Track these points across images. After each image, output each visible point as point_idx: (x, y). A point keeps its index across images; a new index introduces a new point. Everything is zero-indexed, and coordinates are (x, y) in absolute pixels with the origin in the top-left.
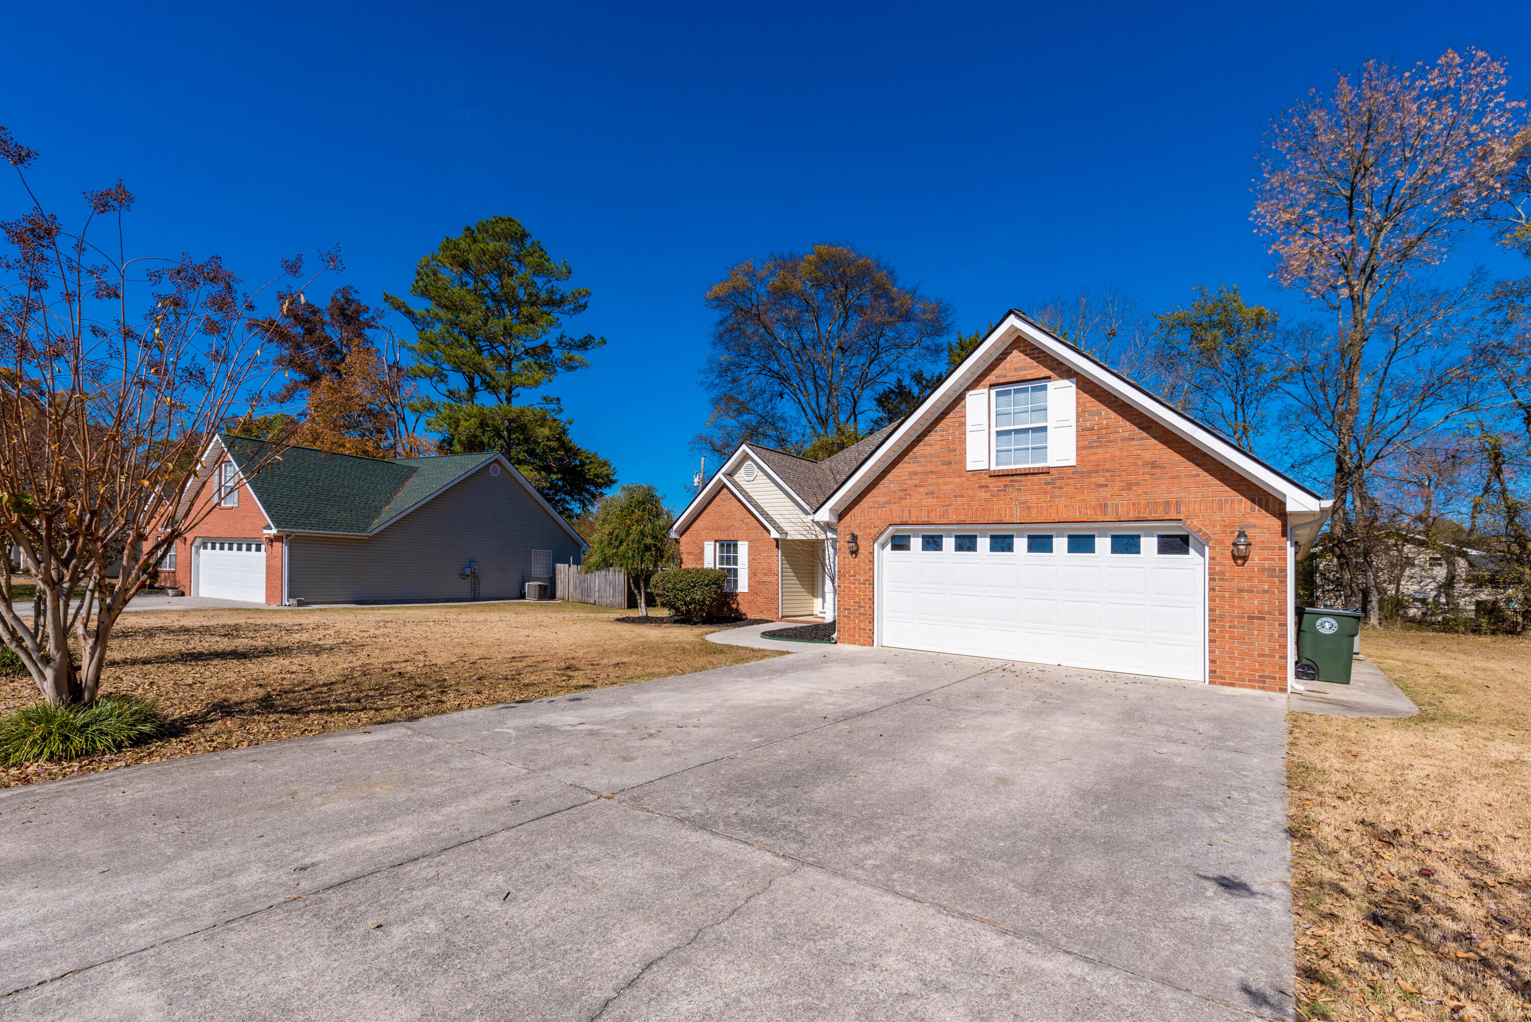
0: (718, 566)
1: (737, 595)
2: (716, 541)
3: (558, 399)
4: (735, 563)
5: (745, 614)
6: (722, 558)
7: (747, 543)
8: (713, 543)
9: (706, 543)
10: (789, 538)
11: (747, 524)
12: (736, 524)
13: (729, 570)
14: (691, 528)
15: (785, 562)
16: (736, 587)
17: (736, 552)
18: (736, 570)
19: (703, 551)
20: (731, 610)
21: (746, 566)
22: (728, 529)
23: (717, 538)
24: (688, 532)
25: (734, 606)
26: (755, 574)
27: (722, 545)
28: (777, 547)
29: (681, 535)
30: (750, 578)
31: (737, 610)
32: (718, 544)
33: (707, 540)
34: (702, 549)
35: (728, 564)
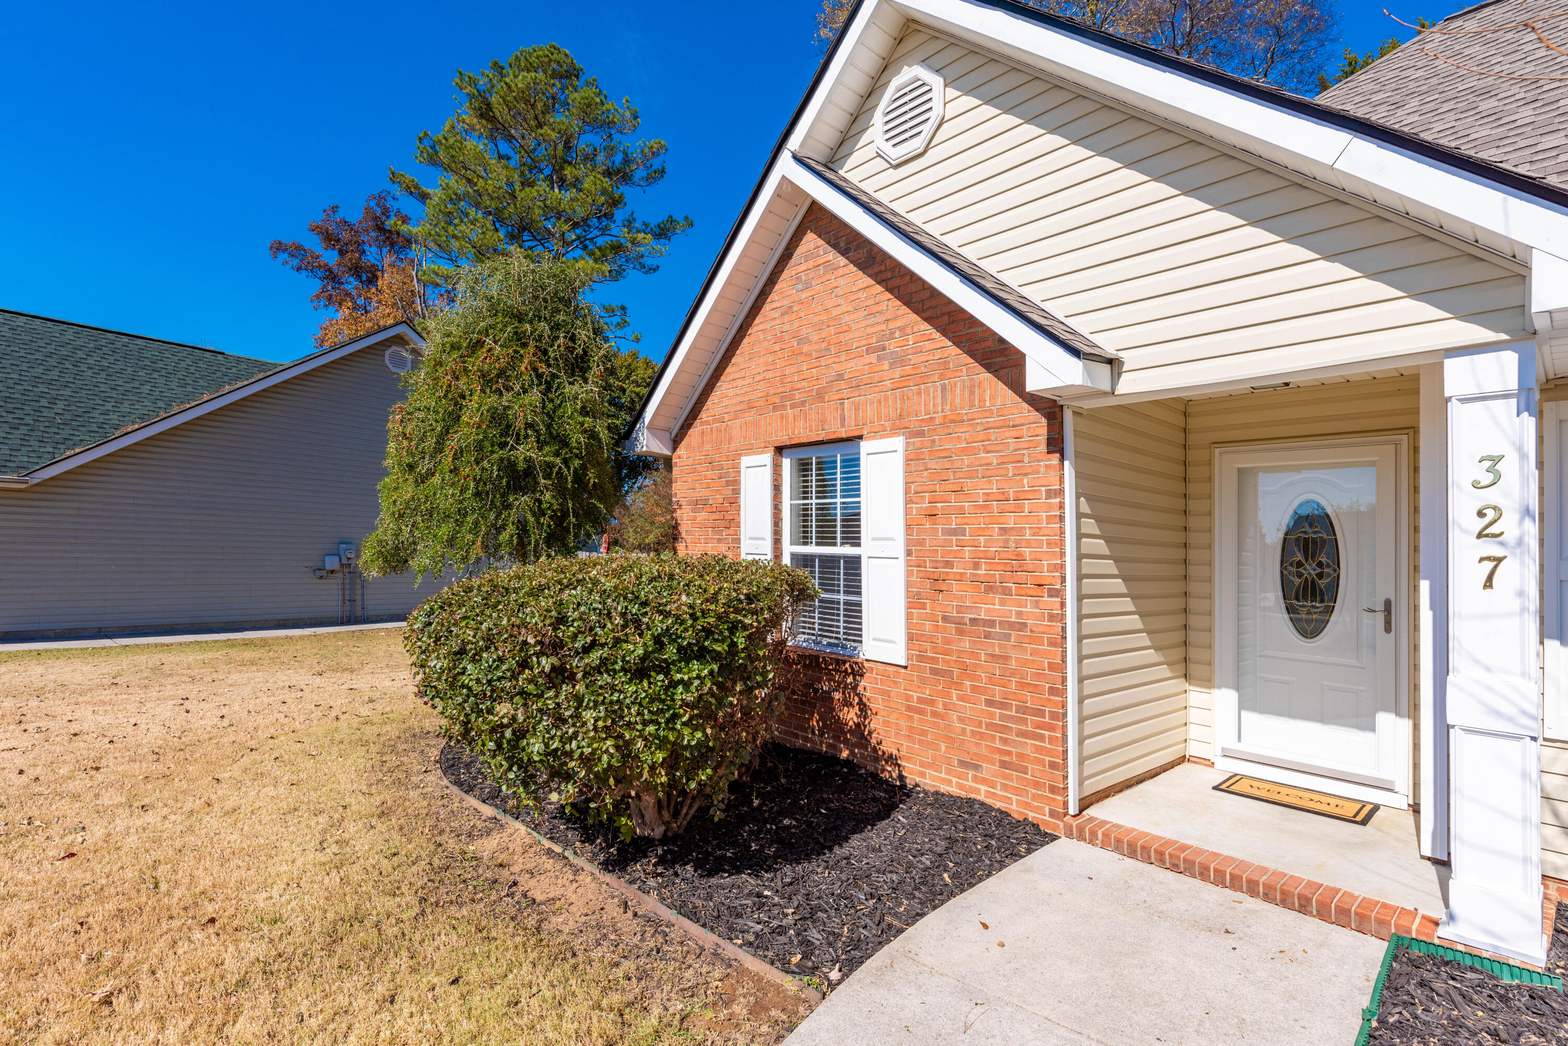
0: (789, 549)
1: (858, 672)
2: (780, 450)
3: (623, 308)
4: (852, 536)
5: (892, 759)
6: (803, 514)
7: (898, 443)
8: (767, 458)
9: (745, 461)
10: (1129, 385)
11: (899, 361)
12: (852, 367)
13: (829, 562)
14: (704, 415)
15: (1090, 526)
16: (855, 632)
17: (852, 488)
18: (854, 563)
19: (737, 492)
20: (836, 728)
21: (898, 548)
22: (820, 396)
23: (784, 440)
24: (694, 432)
25: (850, 716)
26: (937, 584)
27: (803, 467)
28: (1055, 444)
29: (676, 443)
30: (914, 602)
31: (860, 735)
32: (786, 463)
33: (751, 450)
34: (734, 484)
35: (826, 538)
